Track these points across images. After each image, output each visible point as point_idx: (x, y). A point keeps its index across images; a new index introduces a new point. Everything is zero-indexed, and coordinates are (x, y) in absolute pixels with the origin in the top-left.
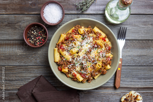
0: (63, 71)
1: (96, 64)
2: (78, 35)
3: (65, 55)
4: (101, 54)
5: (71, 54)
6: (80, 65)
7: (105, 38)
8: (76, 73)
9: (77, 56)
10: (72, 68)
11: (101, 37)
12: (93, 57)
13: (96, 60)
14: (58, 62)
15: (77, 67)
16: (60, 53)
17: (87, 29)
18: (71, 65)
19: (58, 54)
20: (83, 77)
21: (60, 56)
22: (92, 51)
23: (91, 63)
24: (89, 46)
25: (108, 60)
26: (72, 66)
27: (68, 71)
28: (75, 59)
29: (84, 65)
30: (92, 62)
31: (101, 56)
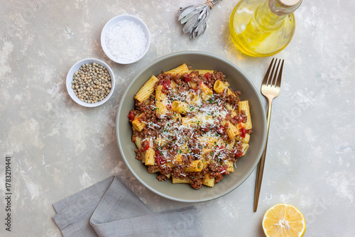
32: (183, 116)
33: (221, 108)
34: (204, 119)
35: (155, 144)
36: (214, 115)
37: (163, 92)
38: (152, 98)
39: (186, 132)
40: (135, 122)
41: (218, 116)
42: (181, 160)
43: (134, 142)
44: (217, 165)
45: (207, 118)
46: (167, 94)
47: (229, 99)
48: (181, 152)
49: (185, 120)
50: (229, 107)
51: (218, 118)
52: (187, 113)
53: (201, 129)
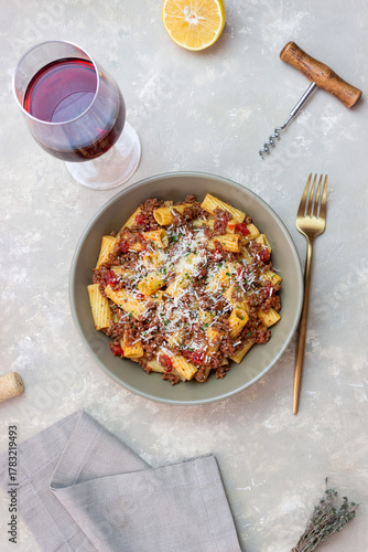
0: (126, 354)
1: (229, 312)
2: (154, 233)
3: (126, 301)
4: (239, 278)
5: (143, 296)
6: (177, 325)
7: (245, 224)
8: (170, 354)
9: (164, 298)
10: (153, 339)
11: (229, 223)
12: (215, 291)
13: (229, 299)
14: (105, 329)
15: (172, 334)
16: (109, 299)
17: (181, 209)
18: (150, 330)
19: (104, 301)
20: (195, 365)
21: (111, 309)
22: (210, 273)
23: (214, 313)
24: (198, 259)
25: (268, 293)
26: (152, 333)
27: (145, 350)
28: (160, 308)
29: (191, 322)
30: (216, 309)
31: (241, 284)
32: (164, 288)
33: (190, 234)
34: (188, 266)
35: (174, 349)
36: (193, 250)
37: (117, 290)
38: (114, 309)
39: (187, 300)
40: (127, 352)
41: (197, 246)
42: (216, 333)
43: (151, 372)
44: (257, 292)
45: (189, 261)
46: (124, 287)
47: (187, 217)
48: (207, 325)
49: (172, 289)
50: (198, 223)
51: (201, 248)
52: (165, 281)
53: (197, 279)
